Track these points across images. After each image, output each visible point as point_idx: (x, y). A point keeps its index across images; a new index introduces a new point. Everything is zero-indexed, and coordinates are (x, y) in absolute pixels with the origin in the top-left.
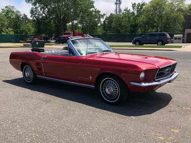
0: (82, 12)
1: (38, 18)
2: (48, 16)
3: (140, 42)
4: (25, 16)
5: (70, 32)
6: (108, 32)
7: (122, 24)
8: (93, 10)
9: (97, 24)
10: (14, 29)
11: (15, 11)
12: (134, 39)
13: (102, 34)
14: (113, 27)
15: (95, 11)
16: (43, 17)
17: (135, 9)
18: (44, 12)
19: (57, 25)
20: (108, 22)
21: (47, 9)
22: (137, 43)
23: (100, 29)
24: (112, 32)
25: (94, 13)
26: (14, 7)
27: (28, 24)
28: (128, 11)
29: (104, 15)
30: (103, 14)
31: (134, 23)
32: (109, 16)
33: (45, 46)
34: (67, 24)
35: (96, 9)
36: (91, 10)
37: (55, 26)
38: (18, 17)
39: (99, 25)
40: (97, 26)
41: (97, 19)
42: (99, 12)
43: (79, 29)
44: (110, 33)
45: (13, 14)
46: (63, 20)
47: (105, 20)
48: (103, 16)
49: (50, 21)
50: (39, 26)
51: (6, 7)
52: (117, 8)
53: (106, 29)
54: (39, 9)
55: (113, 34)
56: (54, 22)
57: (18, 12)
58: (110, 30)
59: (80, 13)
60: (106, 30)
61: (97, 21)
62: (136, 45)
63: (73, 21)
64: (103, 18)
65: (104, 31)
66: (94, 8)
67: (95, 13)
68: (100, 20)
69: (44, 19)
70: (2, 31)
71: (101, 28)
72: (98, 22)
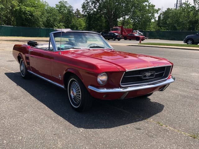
0: (135, 7)
1: (90, 13)
2: (99, 11)
3: (194, 41)
4: (78, 11)
5: (118, 28)
6: (162, 29)
7: (179, 20)
8: (146, 4)
9: (150, 20)
10: (66, 24)
11: (67, 6)
12: (186, 37)
13: (154, 30)
14: (169, 23)
15: (149, 5)
16: (94, 11)
17: (196, 2)
18: (95, 7)
19: (108, 20)
20: (164, 18)
21: (98, 4)
22: (190, 42)
23: (153, 25)
24: (167, 29)
25: (147, 8)
26: (67, 2)
27: (80, 19)
28: (188, 5)
29: (159, 9)
30: (157, 9)
31: (194, 19)
32: (166, 11)
33: (88, 42)
34: (118, 20)
35: (150, 3)
36: (144, 4)
37: (106, 21)
38: (70, 12)
39: (153, 20)
40: (150, 22)
41: (150, 15)
42: (153, 6)
43: (130, 25)
44: (163, 30)
45: (65, 9)
46: (114, 15)
47: (160, 15)
48: (157, 11)
49: (101, 16)
50: (90, 21)
51: (59, 2)
52: (178, 3)
53: (161, 25)
54: (90, 3)
55: (168, 31)
56: (105, 17)
57: (71, 7)
58: (165, 27)
59: (132, 7)
60: (160, 27)
61: (150, 16)
62: (187, 44)
63: (125, 17)
64: (158, 13)
65: (158, 27)
66: (148, 3)
67: (149, 8)
68: (153, 16)
69: (95, 14)
70: (55, 25)
71: (155, 24)
72: (152, 18)
